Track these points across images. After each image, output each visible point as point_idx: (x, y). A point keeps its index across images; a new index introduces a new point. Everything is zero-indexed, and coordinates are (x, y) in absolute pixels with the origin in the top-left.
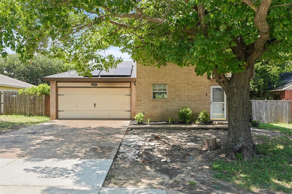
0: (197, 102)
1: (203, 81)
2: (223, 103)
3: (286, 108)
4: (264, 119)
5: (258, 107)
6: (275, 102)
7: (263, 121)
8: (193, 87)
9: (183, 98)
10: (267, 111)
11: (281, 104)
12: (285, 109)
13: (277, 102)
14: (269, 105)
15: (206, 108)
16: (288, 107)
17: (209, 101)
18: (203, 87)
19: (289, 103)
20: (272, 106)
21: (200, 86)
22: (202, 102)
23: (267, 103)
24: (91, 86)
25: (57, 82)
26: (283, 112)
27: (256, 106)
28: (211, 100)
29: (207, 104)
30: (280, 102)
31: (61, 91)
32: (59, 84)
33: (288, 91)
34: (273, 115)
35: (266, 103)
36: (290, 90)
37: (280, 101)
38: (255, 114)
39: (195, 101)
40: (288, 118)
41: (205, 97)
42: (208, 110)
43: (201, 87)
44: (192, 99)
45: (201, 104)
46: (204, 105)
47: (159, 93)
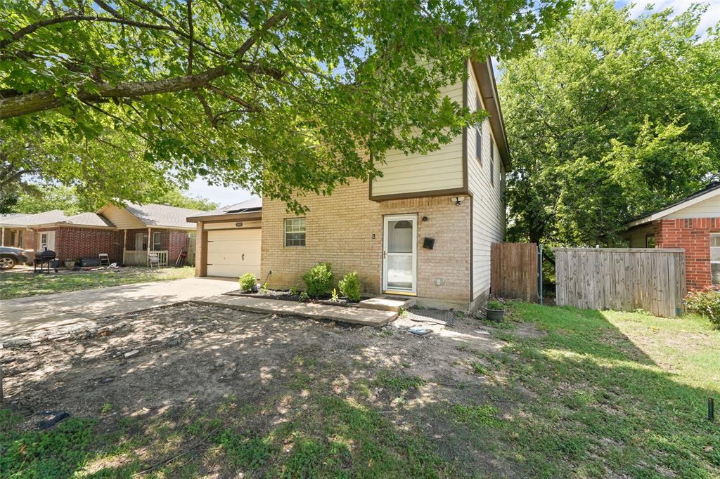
0: (356, 254)
1: (367, 206)
2: (410, 254)
3: (664, 270)
4: (591, 297)
5: (572, 265)
6: (627, 254)
7: (587, 303)
8: (350, 221)
9: (330, 245)
10: (600, 276)
11: (647, 258)
12: (662, 275)
13: (633, 253)
14: (605, 260)
15: (373, 266)
16: (672, 268)
17: (378, 251)
18: (366, 221)
19: (675, 257)
20: (617, 265)
21: (361, 217)
22: (365, 254)
23: (602, 256)
24: (235, 227)
25: (204, 223)
26: (654, 281)
27: (566, 263)
28: (386, 249)
29: (374, 257)
30: (642, 254)
31: (211, 236)
32: (207, 226)
33: (672, 223)
34: (620, 288)
35: (597, 256)
36: (682, 220)
37: (642, 250)
38: (564, 284)
39: (351, 251)
40: (673, 298)
41: (371, 243)
42: (376, 271)
43: (363, 220)
44: (347, 245)
45: (362, 257)
46: (368, 260)
47: (295, 234)
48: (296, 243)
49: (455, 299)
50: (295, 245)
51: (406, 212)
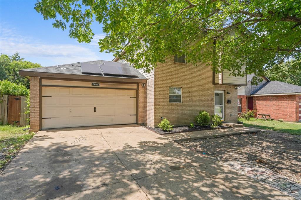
0: (206, 106)
2: (221, 106)
8: (203, 91)
9: (195, 102)
15: (212, 111)
17: (213, 105)
18: (209, 92)
21: (208, 90)
24: (91, 86)
25: (42, 78)
29: (212, 107)
31: (45, 91)
41: (211, 101)
42: (213, 113)
44: (202, 102)
45: (208, 107)
46: (210, 108)
47: (174, 96)
48: (175, 101)
49: (234, 121)
50: (174, 102)
51: (222, 90)
